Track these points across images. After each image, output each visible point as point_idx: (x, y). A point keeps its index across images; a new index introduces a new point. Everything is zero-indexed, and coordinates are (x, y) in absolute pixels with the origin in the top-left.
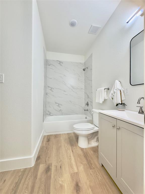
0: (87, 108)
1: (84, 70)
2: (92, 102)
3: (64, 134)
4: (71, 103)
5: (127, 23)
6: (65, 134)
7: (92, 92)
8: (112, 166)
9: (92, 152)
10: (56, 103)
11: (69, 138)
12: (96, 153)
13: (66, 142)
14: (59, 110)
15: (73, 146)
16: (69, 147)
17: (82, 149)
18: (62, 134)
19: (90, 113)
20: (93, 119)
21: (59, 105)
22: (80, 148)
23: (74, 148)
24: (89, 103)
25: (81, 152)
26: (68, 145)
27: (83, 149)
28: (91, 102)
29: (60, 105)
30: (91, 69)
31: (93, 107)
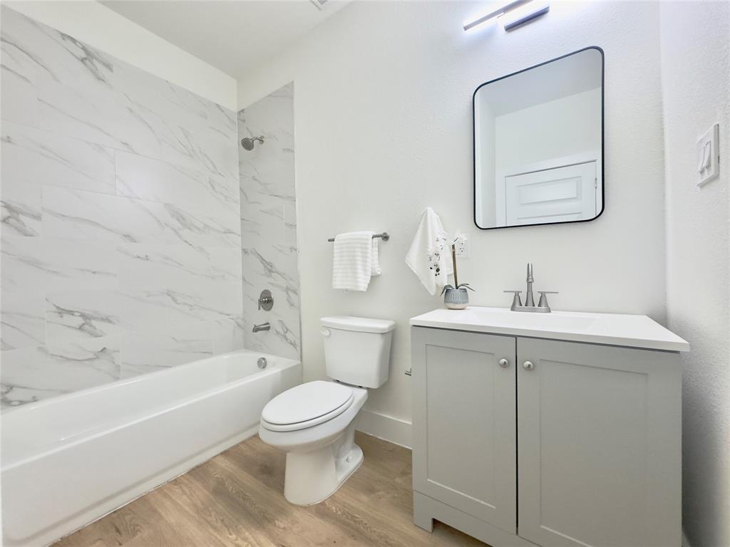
0: (261, 317)
1: (247, 144)
2: (292, 291)
3: (169, 482)
4: (175, 300)
5: (466, 28)
6: (176, 482)
7: (293, 249)
8: (494, 507)
9: (364, 498)
10: (61, 312)
11: (220, 491)
12: (380, 493)
13: (219, 524)
14: (91, 356)
15: (271, 521)
16: (252, 540)
17: (321, 510)
18: (160, 489)
19: (285, 337)
20: (301, 361)
21: (87, 322)
22: (306, 508)
23: (284, 529)
24: (277, 296)
25: (324, 529)
26: (238, 532)
27: (323, 504)
28: (287, 289)
29: (94, 322)
30: (290, 151)
31: (299, 308)
